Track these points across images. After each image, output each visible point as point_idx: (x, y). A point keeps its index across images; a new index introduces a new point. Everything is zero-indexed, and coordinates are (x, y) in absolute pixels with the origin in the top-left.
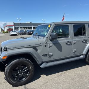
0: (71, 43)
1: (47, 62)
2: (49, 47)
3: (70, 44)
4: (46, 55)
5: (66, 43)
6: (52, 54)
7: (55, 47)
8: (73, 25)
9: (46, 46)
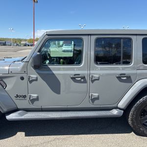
0: (84, 78)
1: (27, 110)
2: (31, 82)
3: (82, 80)
5: (72, 78)
7: (45, 82)
8: (94, 38)
9: (22, 78)
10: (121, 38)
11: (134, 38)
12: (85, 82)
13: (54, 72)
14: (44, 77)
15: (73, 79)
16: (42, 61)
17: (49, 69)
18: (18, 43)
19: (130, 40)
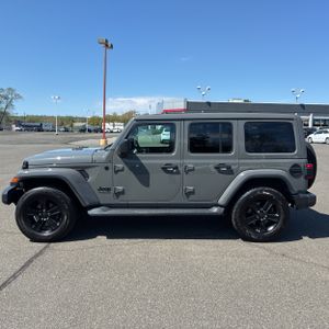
0: (176, 168)
2: (116, 172)
3: (175, 171)
4: (109, 189)
6: (121, 188)
8: (187, 123)
9: (107, 168)
10: (218, 123)
11: (234, 123)
12: (178, 173)
13: (143, 161)
14: (132, 168)
15: (164, 169)
16: (128, 149)
17: (137, 158)
18: (67, 126)
19: (230, 124)
